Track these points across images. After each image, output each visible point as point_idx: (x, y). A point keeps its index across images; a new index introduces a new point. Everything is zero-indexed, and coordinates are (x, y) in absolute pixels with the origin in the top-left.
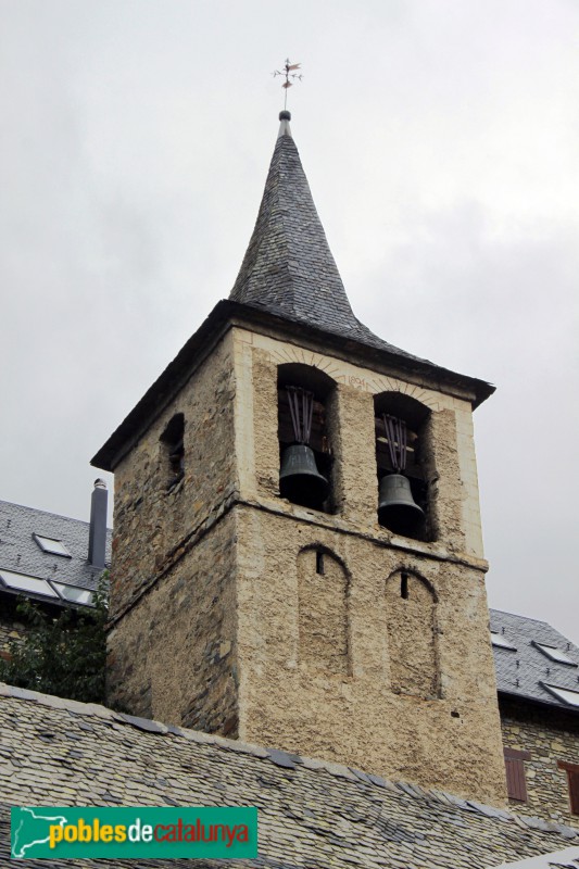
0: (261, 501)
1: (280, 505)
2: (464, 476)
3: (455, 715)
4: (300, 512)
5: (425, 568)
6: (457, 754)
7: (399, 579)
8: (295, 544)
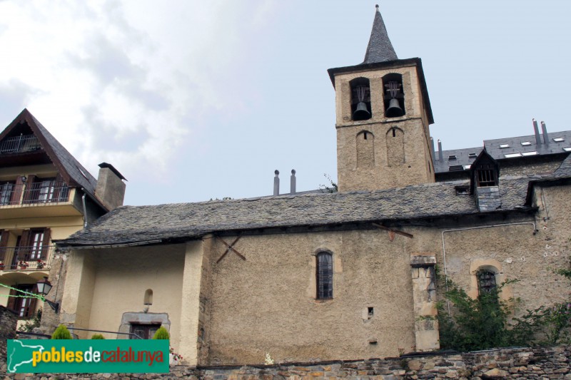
0: (343, 124)
1: (350, 123)
3: (409, 167)
4: (356, 123)
5: (399, 125)
6: (409, 178)
7: (391, 131)
8: (356, 133)
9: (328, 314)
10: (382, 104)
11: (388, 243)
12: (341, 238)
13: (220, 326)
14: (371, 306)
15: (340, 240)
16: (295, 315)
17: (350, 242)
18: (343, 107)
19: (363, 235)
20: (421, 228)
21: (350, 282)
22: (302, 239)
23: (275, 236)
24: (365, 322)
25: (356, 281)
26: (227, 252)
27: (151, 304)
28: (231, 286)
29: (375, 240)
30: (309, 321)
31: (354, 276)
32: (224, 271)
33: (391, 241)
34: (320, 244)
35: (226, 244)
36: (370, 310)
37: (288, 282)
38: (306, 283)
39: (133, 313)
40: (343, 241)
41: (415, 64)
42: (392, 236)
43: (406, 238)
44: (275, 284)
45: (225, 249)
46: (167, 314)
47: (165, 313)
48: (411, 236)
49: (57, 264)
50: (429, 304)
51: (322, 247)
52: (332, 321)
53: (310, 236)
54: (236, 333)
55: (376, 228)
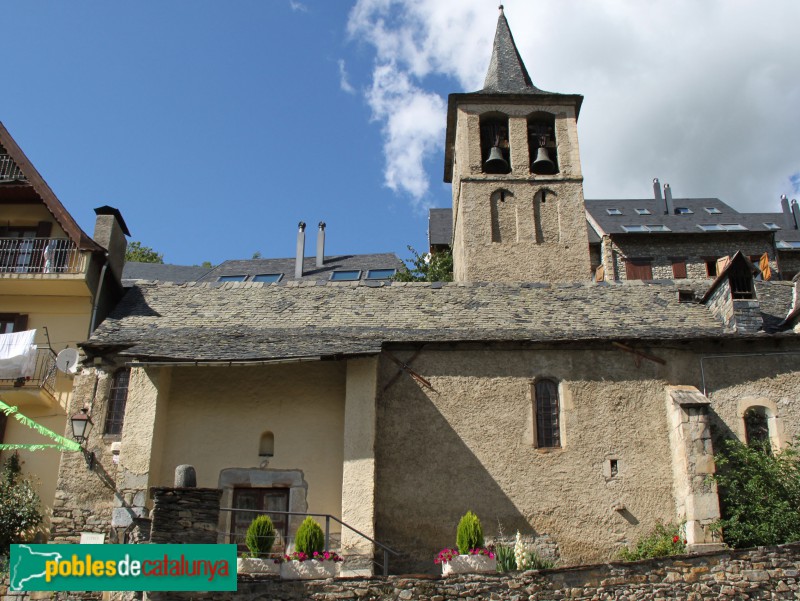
0: (472, 177)
1: (481, 176)
2: (572, 140)
3: (567, 247)
4: (491, 177)
5: (551, 187)
6: (567, 264)
7: (541, 194)
8: (489, 192)
9: (557, 469)
10: (527, 153)
11: (635, 371)
12: (570, 360)
13: (393, 489)
14: (614, 457)
15: (568, 363)
16: (509, 471)
17: (583, 367)
18: (470, 151)
19: (600, 358)
20: (674, 351)
21: (585, 423)
22: (516, 360)
23: (474, 352)
24: (607, 481)
25: (594, 422)
26: (400, 373)
27: (272, 455)
28: (409, 427)
29: (616, 366)
30: (530, 480)
31: (591, 416)
32: (395, 404)
33: (638, 367)
34: (541, 368)
35: (397, 361)
36: (614, 463)
37: (497, 421)
38: (523, 424)
39: (238, 469)
40: (574, 365)
41: (574, 103)
42: (640, 362)
43: (656, 364)
44: (478, 426)
45: (397, 371)
46: (301, 471)
47: (297, 470)
48: (663, 362)
49: (86, 385)
50: (704, 458)
51: (544, 372)
52: (563, 480)
53: (527, 354)
54: (420, 500)
55: (617, 348)
